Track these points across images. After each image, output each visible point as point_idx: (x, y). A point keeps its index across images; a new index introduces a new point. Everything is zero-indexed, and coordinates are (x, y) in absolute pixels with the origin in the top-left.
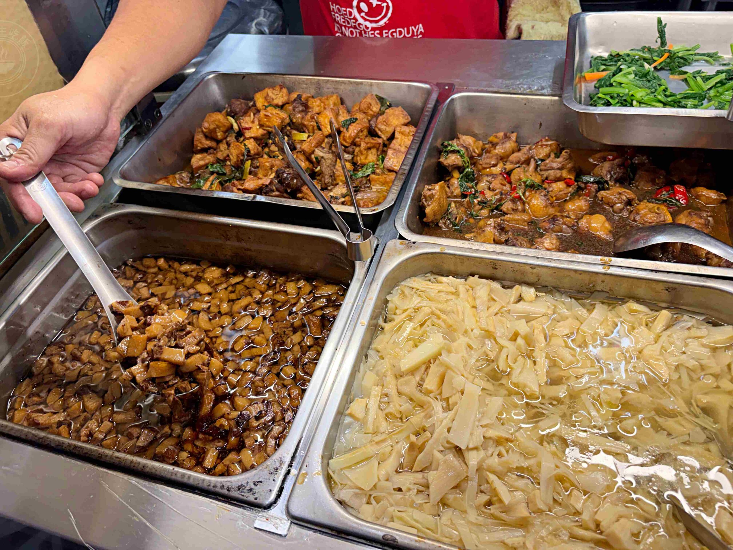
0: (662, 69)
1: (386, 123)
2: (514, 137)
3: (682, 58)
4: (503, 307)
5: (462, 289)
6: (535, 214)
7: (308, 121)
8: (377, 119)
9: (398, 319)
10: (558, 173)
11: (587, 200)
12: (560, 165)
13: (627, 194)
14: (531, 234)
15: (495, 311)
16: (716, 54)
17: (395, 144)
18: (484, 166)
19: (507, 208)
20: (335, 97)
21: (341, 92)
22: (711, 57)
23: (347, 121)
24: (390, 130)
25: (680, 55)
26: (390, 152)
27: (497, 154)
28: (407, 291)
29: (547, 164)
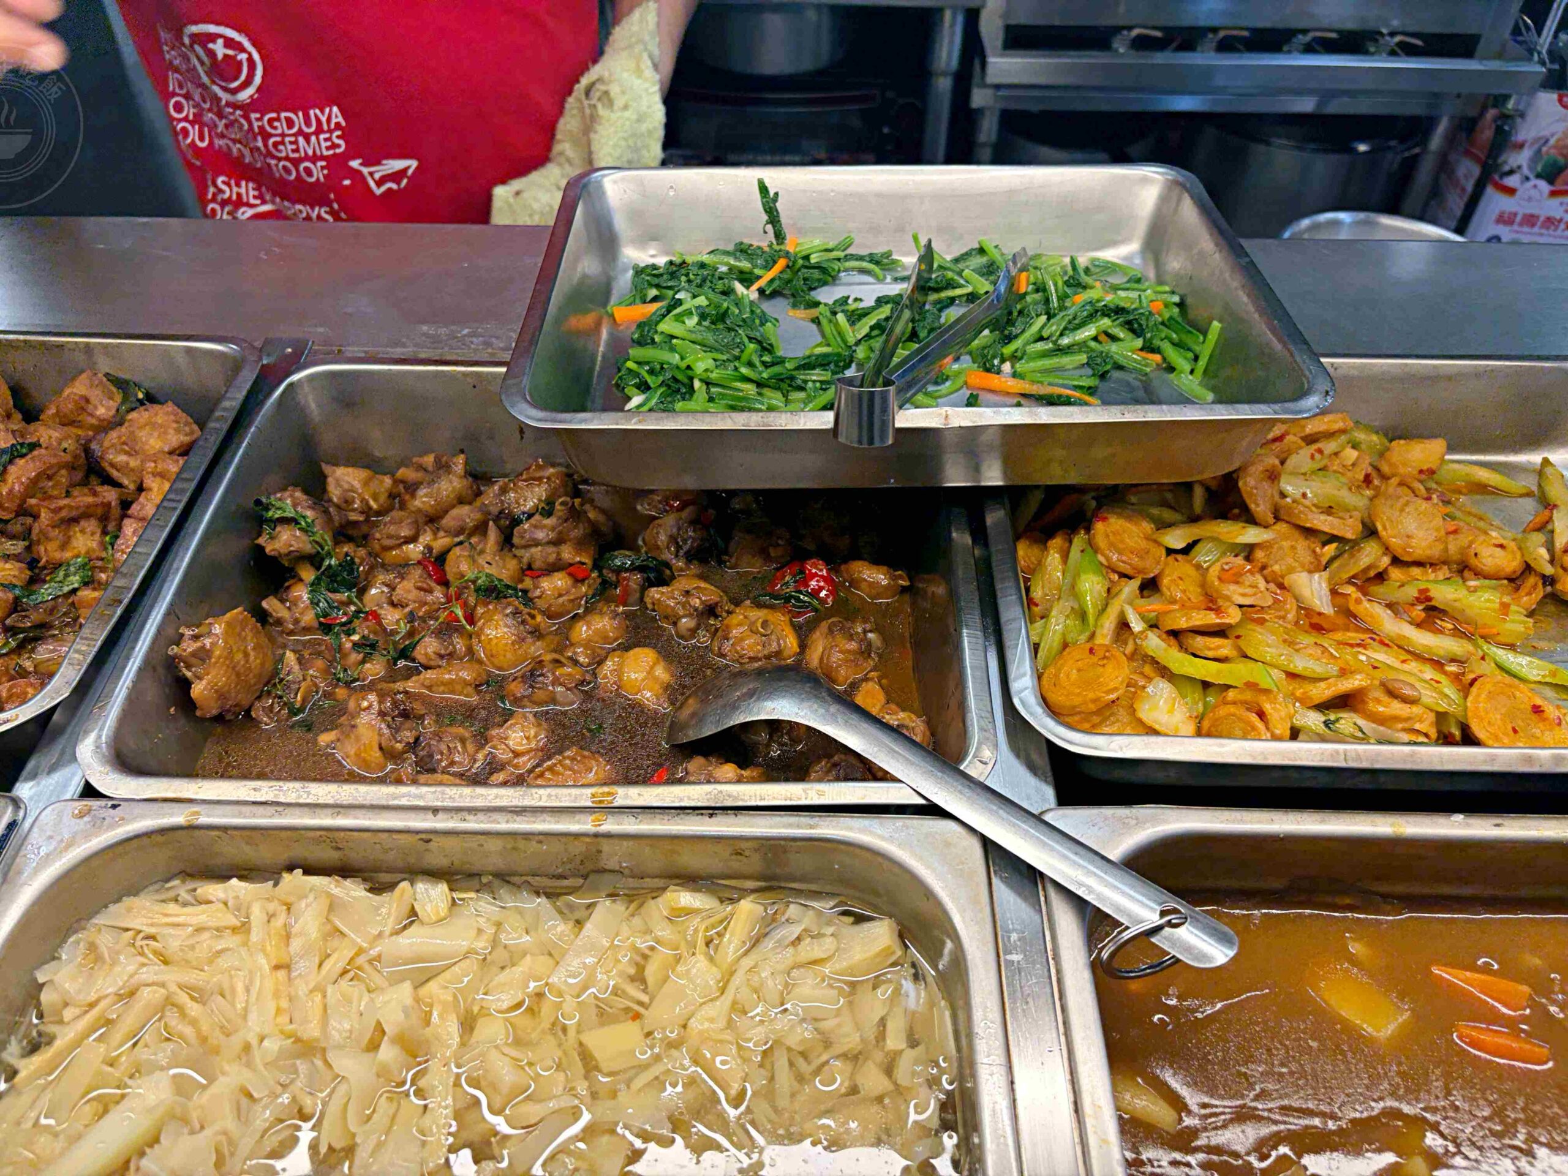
0: (775, 294)
1: (130, 446)
2: (459, 464)
3: (818, 267)
4: (361, 951)
5: (257, 914)
6: (496, 661)
8: (106, 438)
9: (64, 1037)
10: (551, 553)
11: (616, 615)
12: (552, 535)
13: (706, 593)
14: (483, 713)
15: (341, 965)
16: (888, 254)
17: (141, 504)
18: (387, 542)
19: (426, 654)
22: (877, 263)
24: (135, 466)
25: (814, 259)
26: (129, 526)
27: (419, 510)
28: (105, 941)
29: (525, 531)
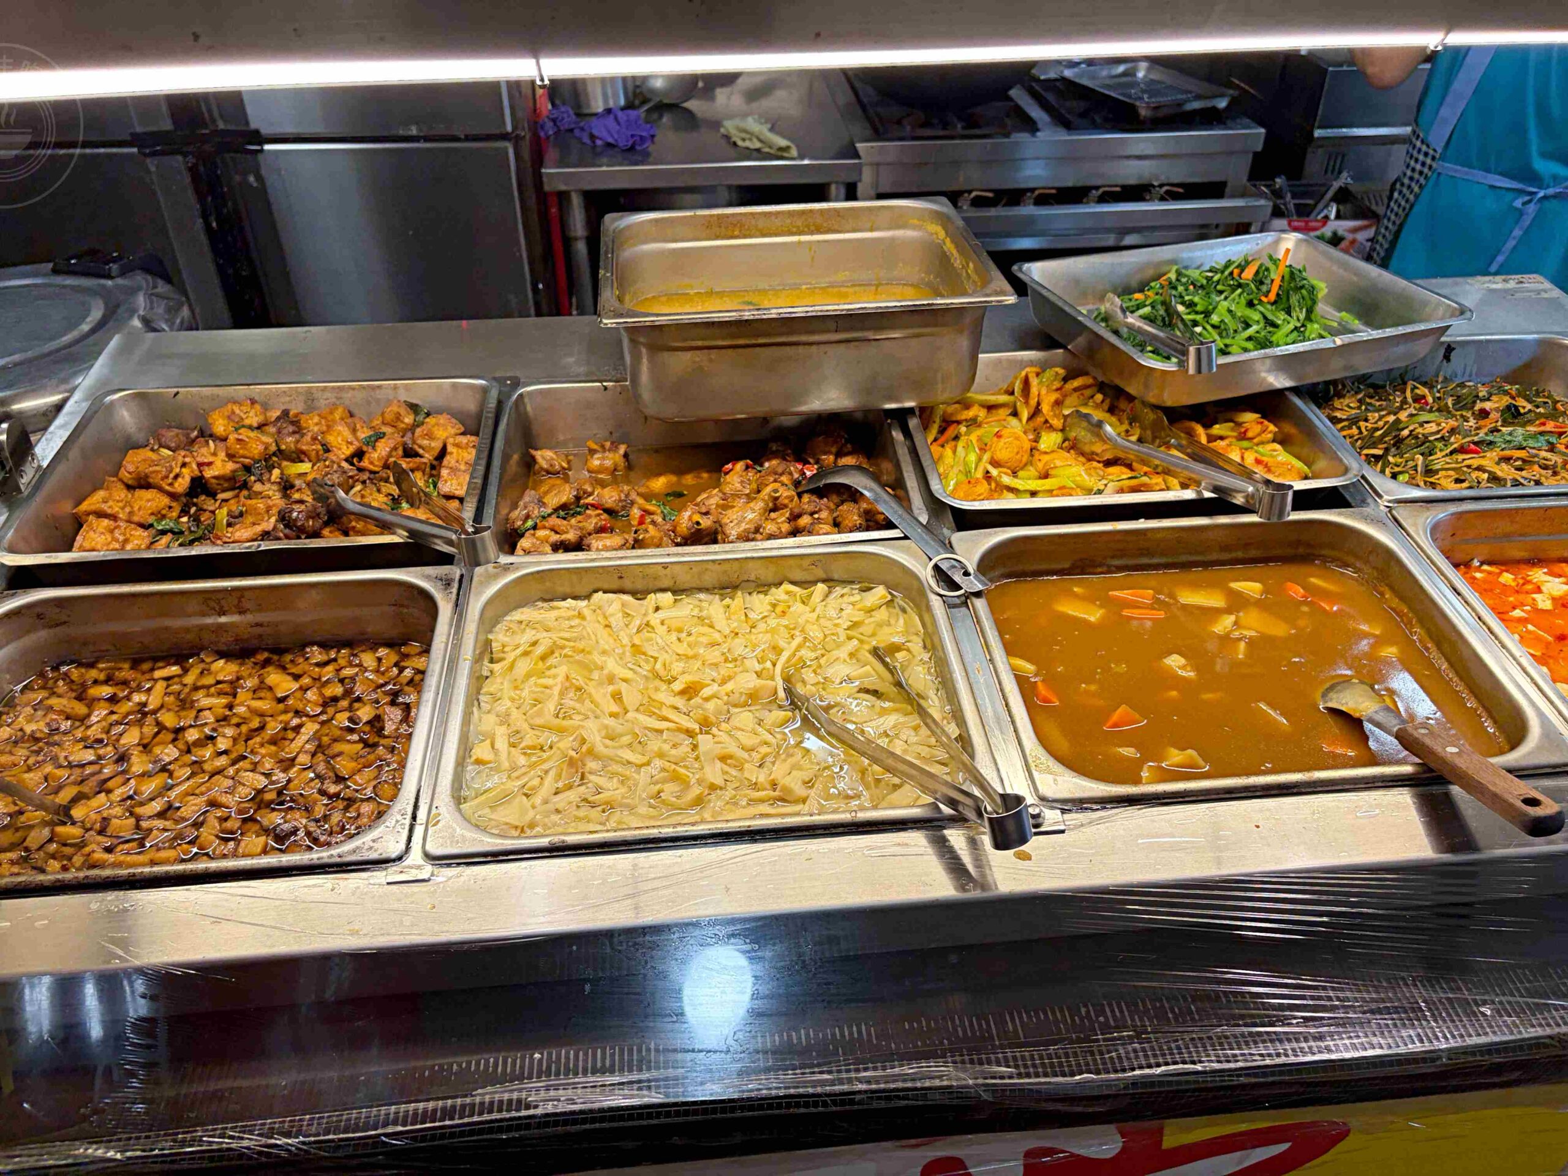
1: (430, 436)
7: (307, 444)
8: (413, 434)
17: (448, 460)
20: (340, 410)
21: (347, 402)
23: (370, 437)
24: (437, 445)
26: (444, 472)
